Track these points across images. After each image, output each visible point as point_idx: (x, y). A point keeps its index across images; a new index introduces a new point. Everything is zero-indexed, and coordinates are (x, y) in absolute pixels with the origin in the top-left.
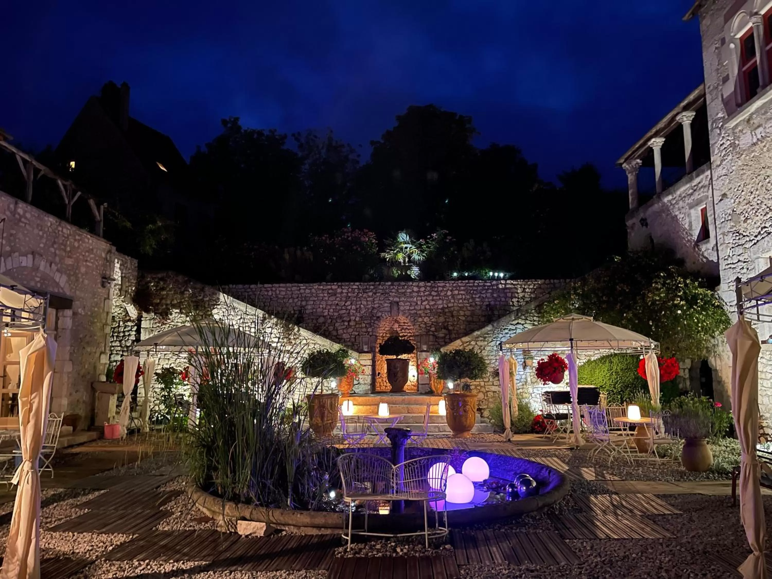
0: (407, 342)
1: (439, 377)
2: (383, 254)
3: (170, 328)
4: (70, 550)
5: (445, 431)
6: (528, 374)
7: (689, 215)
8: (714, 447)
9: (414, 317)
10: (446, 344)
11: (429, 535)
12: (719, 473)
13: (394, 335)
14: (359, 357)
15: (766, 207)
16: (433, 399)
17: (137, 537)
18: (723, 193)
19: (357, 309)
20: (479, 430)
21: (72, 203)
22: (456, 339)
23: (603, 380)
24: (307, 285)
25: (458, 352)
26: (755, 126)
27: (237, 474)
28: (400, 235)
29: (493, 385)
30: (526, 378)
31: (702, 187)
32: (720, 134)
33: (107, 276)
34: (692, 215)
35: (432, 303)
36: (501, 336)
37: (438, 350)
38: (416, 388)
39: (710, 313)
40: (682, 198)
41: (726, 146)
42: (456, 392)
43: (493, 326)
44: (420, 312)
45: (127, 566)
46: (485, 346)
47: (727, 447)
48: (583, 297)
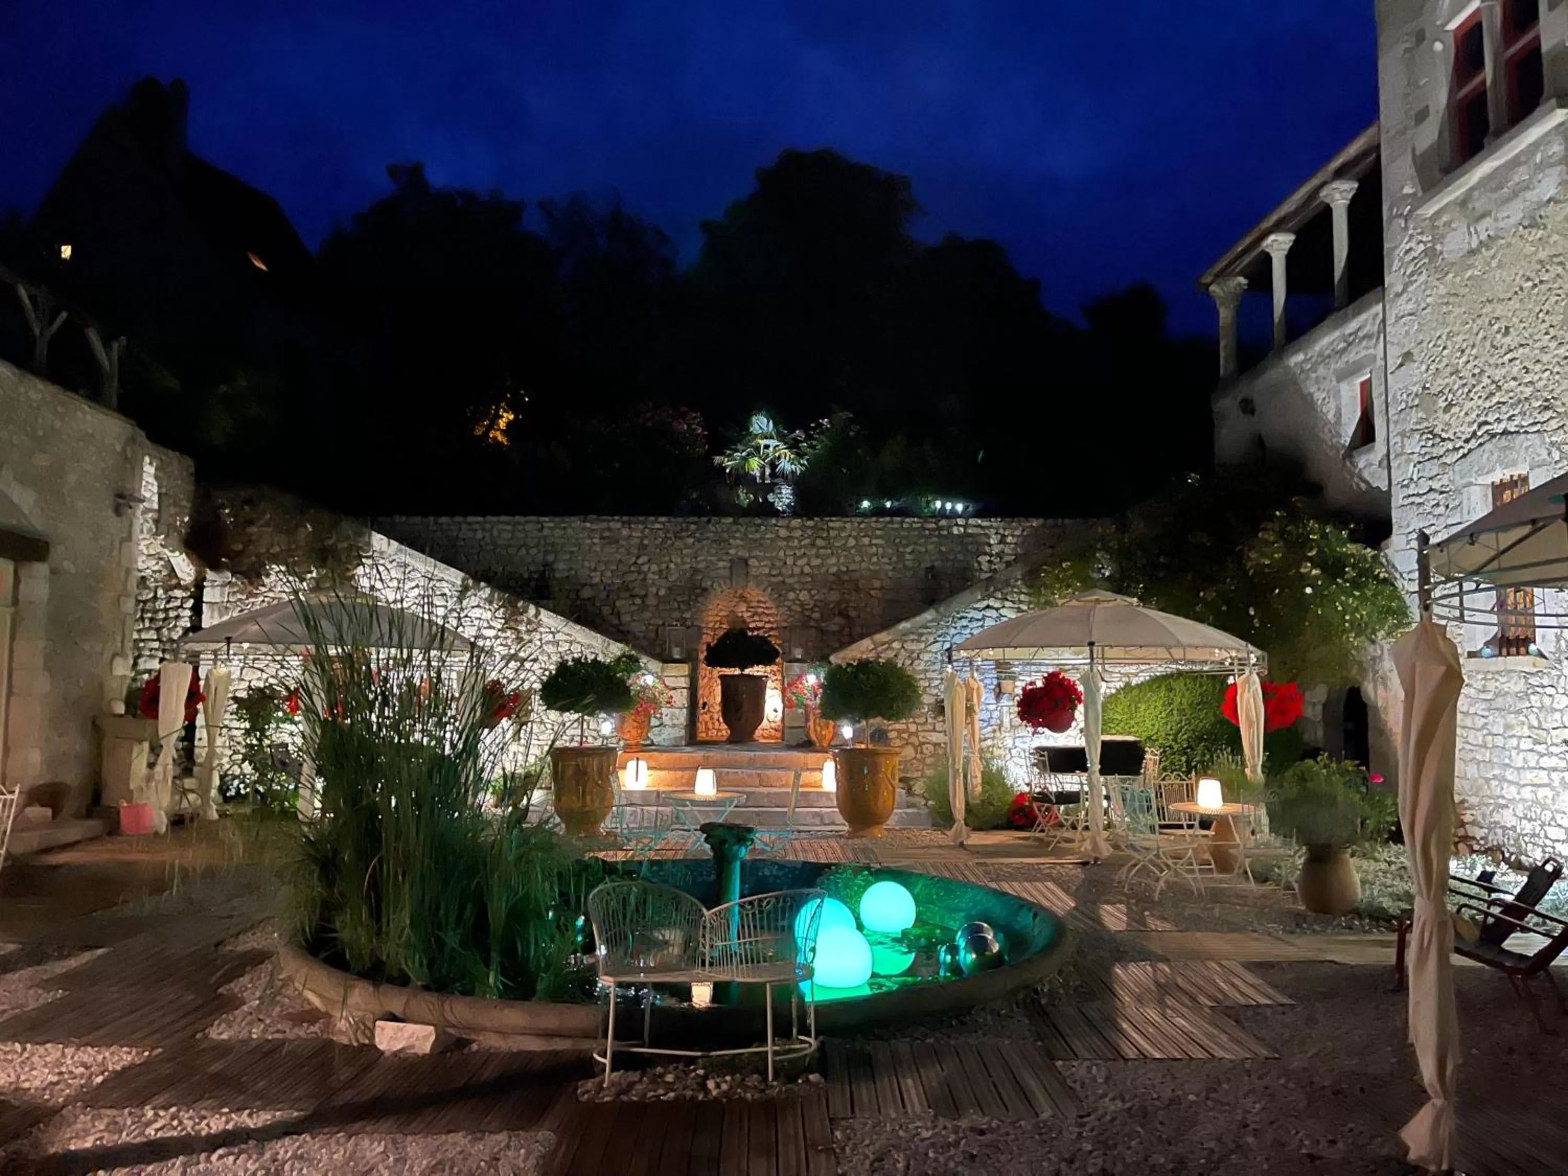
0: (763, 639)
1: (824, 716)
2: (718, 459)
3: (265, 604)
4: (11, 1083)
5: (834, 824)
6: (1005, 709)
7: (1337, 394)
8: (1365, 864)
9: (779, 590)
10: (843, 645)
11: (775, 1053)
12: (1371, 917)
13: (738, 626)
14: (663, 670)
15: (1489, 381)
16: (811, 757)
17: (161, 1054)
18: (1406, 350)
19: (661, 571)
20: (901, 821)
21: (48, 335)
22: (862, 637)
23: (1153, 725)
24: (557, 519)
25: (864, 665)
26: (1477, 214)
27: (384, 920)
28: (754, 419)
29: (934, 730)
30: (1000, 718)
31: (1364, 337)
32: (1406, 228)
33: (126, 493)
34: (1343, 393)
35: (817, 562)
36: (953, 631)
37: (824, 659)
38: (778, 734)
39: (1369, 593)
40: (1325, 359)
41: (1416, 255)
42: (858, 746)
43: (937, 611)
44: (791, 581)
45: (129, 1122)
46: (921, 651)
47: (1390, 863)
48: (1121, 556)
